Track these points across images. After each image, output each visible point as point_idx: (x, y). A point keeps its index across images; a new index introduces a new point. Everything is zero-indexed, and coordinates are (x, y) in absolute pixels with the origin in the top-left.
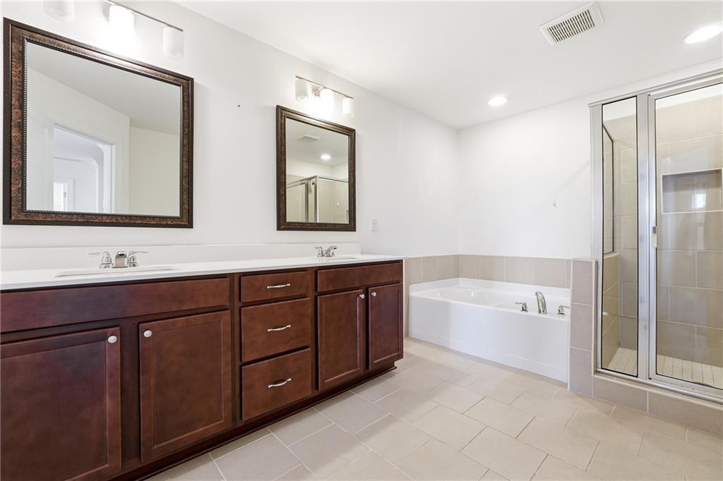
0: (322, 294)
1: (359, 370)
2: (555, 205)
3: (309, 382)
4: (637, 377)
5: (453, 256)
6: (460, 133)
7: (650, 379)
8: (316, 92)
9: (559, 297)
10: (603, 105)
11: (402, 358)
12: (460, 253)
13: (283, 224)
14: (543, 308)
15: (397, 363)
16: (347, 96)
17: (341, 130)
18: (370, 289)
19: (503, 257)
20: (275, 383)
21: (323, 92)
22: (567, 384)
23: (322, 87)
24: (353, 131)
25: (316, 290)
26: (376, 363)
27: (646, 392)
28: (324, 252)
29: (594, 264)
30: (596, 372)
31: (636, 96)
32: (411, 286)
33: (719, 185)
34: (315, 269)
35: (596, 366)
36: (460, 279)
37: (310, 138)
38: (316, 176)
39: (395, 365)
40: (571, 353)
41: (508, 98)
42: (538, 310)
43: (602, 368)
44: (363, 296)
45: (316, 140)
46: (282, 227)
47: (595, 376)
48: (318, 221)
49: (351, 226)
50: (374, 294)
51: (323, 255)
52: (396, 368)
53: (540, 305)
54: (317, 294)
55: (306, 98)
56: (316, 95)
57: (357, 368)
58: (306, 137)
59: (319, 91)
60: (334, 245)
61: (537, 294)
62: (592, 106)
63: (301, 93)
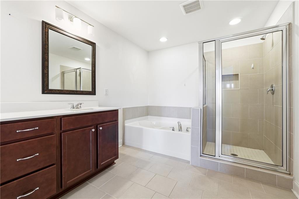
0: (64, 132)
1: (92, 170)
2: (185, 85)
3: (55, 186)
4: (215, 156)
5: (145, 106)
6: (149, 53)
7: (219, 157)
8: (71, 19)
9: (187, 123)
10: (203, 43)
11: (118, 158)
12: (149, 105)
13: (46, 90)
14: (180, 129)
15: (115, 161)
16: (91, 25)
17: (87, 42)
18: (98, 126)
19: (165, 107)
20: (24, 194)
21: (75, 19)
22: (190, 161)
23: (74, 17)
24: (95, 44)
25: (61, 129)
26: (103, 164)
27: (218, 163)
28: (75, 106)
29: (200, 110)
30: (201, 156)
31: (215, 40)
32: (125, 121)
33: (238, 79)
34: (61, 117)
35: (200, 153)
36: (148, 116)
37: (77, 49)
38: (81, 68)
39: (115, 162)
40: (191, 148)
41: (167, 39)
42: (178, 130)
43: (203, 154)
44: (93, 130)
45: (80, 49)
46: (46, 92)
47: (200, 158)
48: (82, 90)
49: (93, 92)
50: (101, 128)
51: (74, 108)
52: (115, 163)
53: (180, 127)
54: (61, 131)
55: (63, 20)
56: (71, 21)
57: (90, 169)
58: (74, 47)
59: (73, 19)
60: (80, 102)
61: (178, 123)
62: (199, 43)
63: (60, 17)
